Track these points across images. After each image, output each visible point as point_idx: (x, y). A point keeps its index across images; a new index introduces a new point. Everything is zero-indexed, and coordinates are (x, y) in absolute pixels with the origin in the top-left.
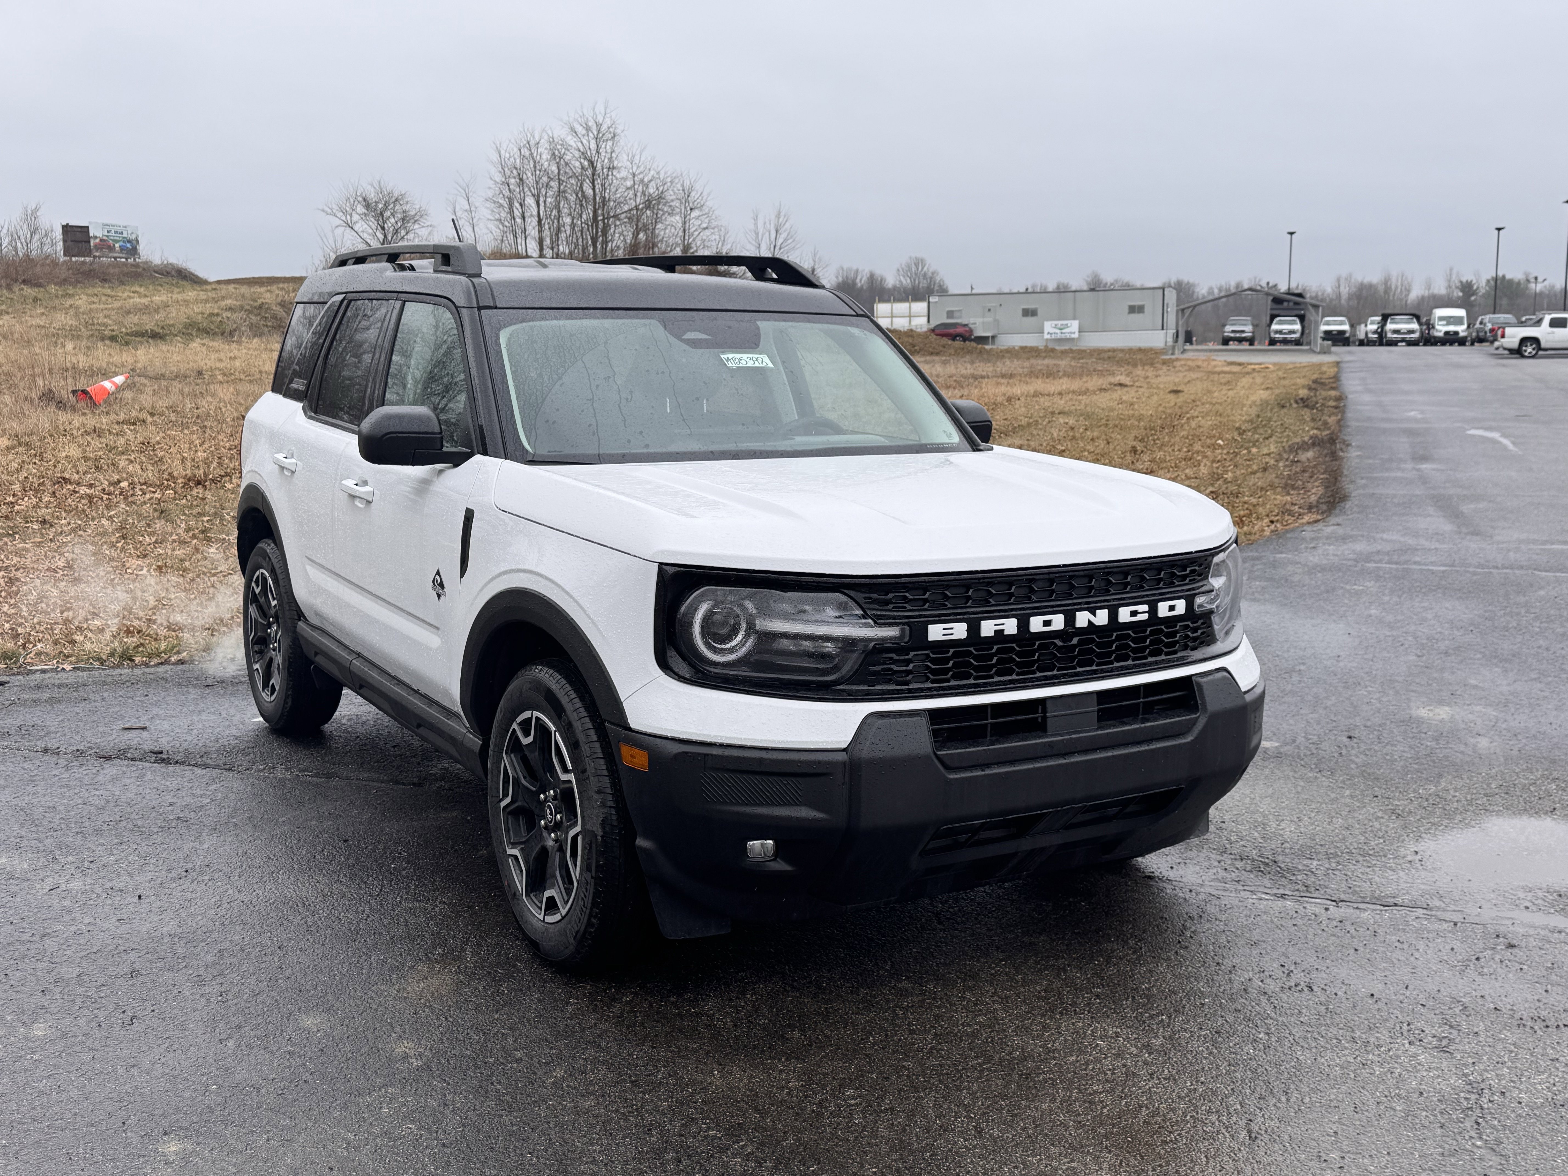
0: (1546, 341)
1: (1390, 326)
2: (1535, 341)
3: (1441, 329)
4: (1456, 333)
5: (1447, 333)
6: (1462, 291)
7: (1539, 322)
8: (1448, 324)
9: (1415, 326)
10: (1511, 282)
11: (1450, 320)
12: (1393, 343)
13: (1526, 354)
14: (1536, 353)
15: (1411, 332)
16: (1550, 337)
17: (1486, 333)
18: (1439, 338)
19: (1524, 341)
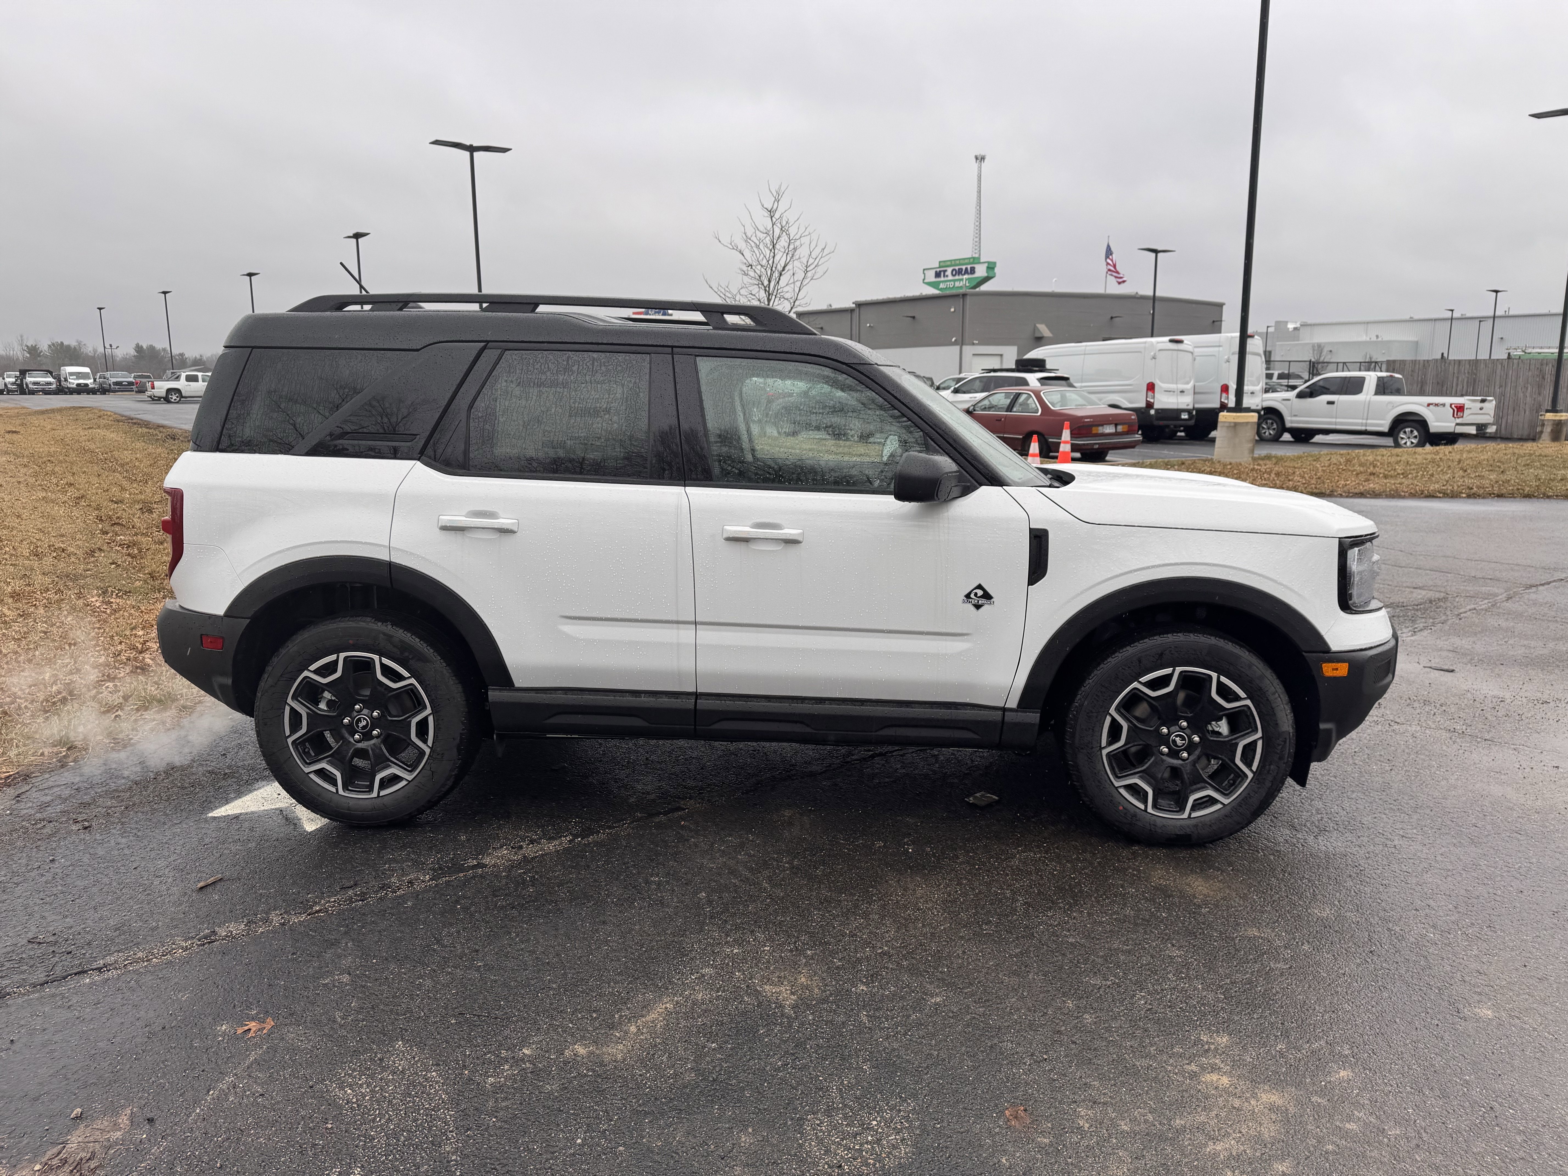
0: (186, 391)
1: (29, 379)
2: (177, 391)
3: (73, 382)
4: (87, 385)
5: (78, 385)
6: (29, 353)
7: (178, 378)
8: (78, 378)
9: (51, 379)
10: (68, 347)
11: (79, 375)
12: (32, 392)
13: (173, 400)
14: (180, 400)
15: (49, 384)
16: (188, 388)
17: (110, 385)
18: (73, 388)
19: (169, 391)
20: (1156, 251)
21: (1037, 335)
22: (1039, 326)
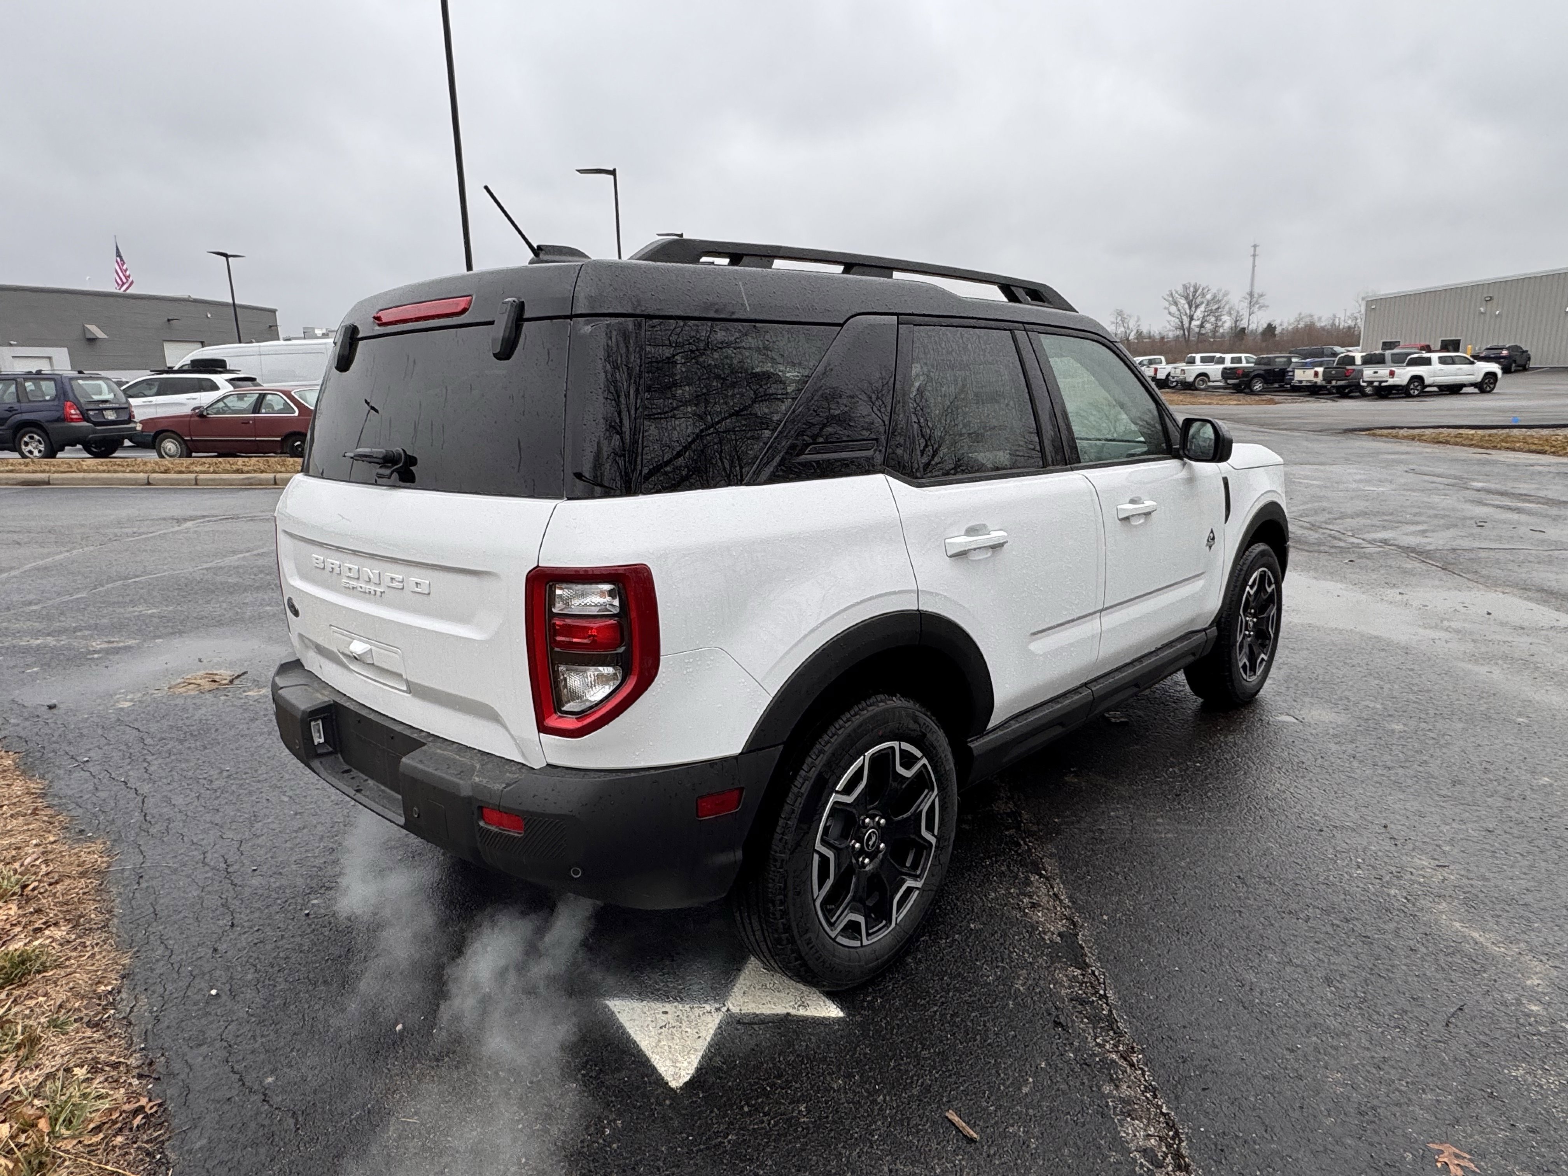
20: (226, 256)
21: (89, 336)
22: (88, 326)
